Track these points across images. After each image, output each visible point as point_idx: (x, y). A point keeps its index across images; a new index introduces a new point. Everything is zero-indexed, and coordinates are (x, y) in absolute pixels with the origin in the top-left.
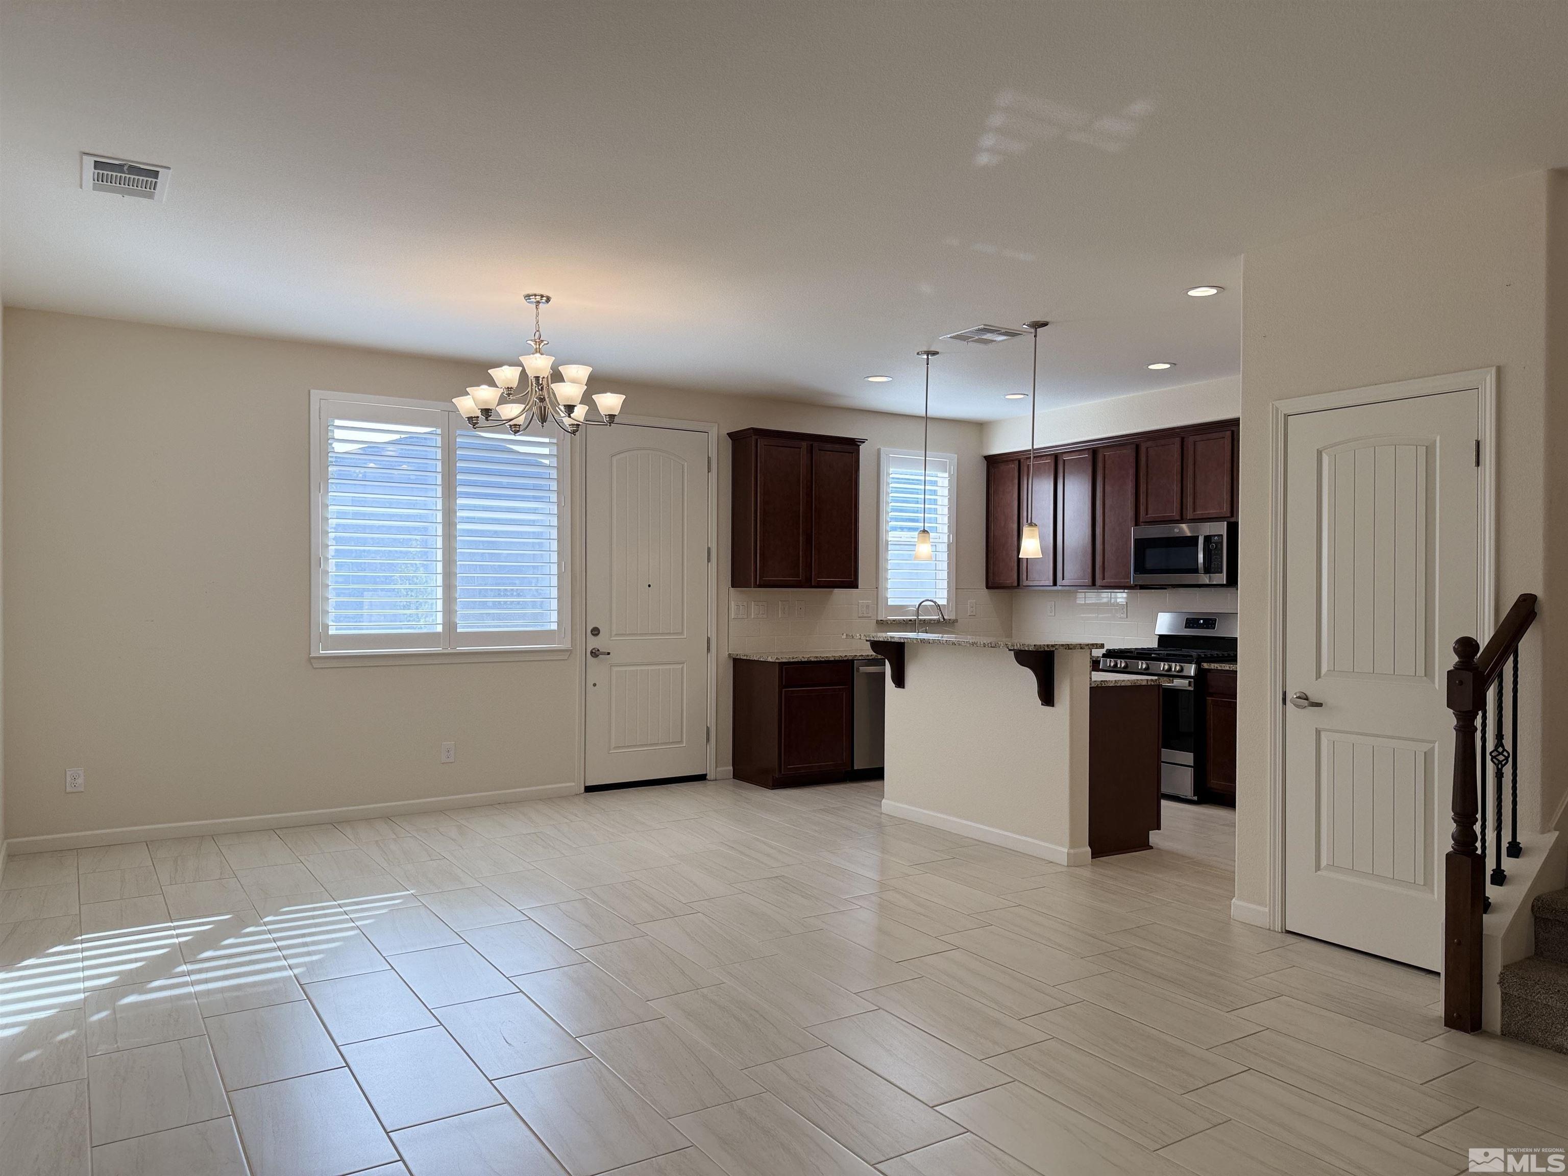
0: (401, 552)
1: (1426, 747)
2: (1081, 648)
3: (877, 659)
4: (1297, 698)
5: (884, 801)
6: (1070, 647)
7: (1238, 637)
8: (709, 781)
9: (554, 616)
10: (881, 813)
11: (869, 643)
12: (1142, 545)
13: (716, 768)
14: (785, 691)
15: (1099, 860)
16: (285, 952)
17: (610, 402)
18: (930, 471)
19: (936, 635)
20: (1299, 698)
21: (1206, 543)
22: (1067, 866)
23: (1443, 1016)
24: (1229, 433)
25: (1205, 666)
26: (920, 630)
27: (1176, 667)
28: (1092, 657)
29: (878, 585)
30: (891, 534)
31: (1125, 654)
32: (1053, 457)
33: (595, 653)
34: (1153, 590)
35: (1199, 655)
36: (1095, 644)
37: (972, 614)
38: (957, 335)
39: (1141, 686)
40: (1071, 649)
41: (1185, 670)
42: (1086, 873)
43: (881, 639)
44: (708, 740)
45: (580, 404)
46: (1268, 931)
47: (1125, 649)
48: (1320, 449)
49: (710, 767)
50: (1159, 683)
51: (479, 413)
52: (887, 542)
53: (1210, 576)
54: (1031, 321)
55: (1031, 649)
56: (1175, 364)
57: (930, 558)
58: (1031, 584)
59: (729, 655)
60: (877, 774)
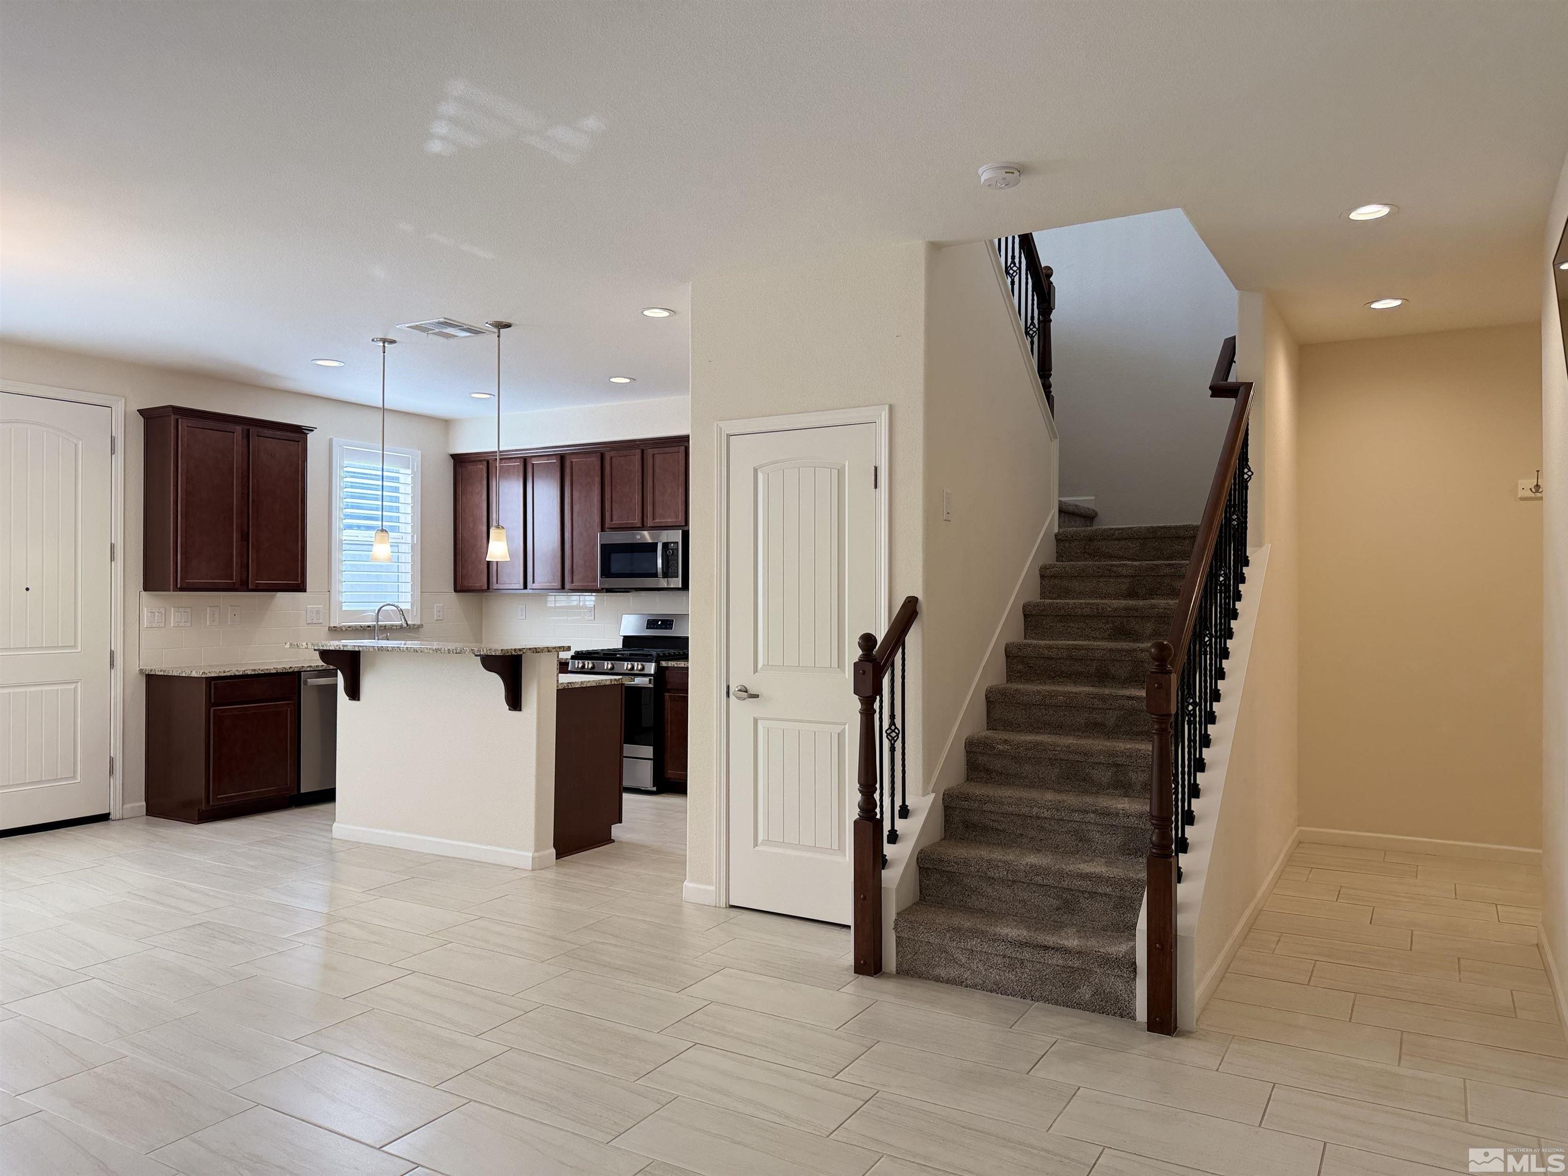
1: (838, 729)
2: (548, 651)
3: (328, 670)
4: (738, 691)
5: (335, 825)
6: (538, 650)
7: (689, 635)
8: (113, 820)
10: (332, 839)
11: (318, 652)
12: (608, 550)
13: (123, 804)
14: (214, 710)
15: (563, 860)
18: (390, 464)
19: (396, 642)
20: (740, 690)
21: (664, 549)
22: (532, 870)
23: (852, 963)
24: (682, 448)
25: (664, 664)
26: (380, 637)
27: (638, 666)
28: (558, 660)
29: (331, 588)
30: (346, 533)
31: (593, 655)
32: (522, 460)
34: (618, 593)
35: (658, 654)
36: (562, 647)
37: (439, 618)
38: (416, 325)
39: (605, 686)
40: (539, 652)
41: (646, 669)
42: (551, 874)
43: (332, 648)
44: (111, 772)
46: (714, 908)
47: (592, 650)
48: (757, 468)
49: (115, 804)
50: (622, 682)
52: (340, 541)
53: (667, 580)
54: (493, 320)
55: (497, 654)
56: (635, 380)
57: (390, 560)
58: (501, 587)
59: (141, 671)
60: (328, 796)
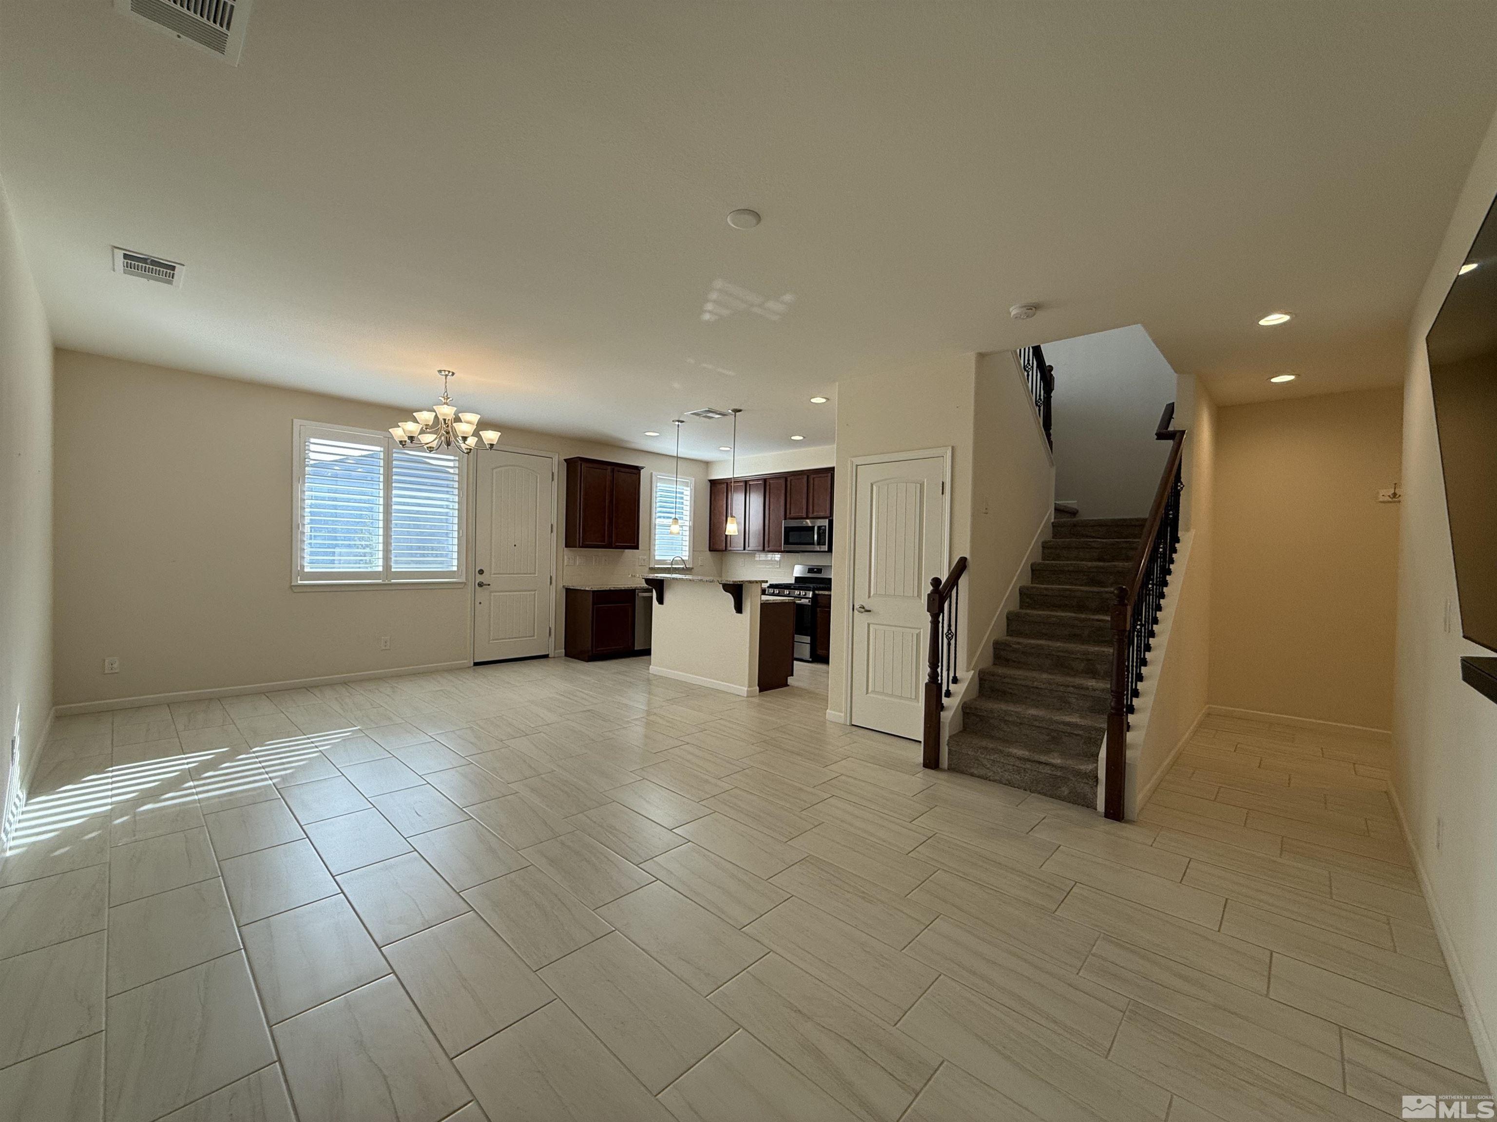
0: (355, 522)
1: (917, 631)
2: (756, 583)
3: (648, 589)
5: (651, 667)
6: (751, 582)
7: (832, 577)
8: (550, 658)
9: (455, 562)
10: (649, 673)
11: (644, 580)
12: (788, 530)
13: (555, 650)
14: (596, 607)
15: (763, 693)
16: (267, 770)
17: (491, 436)
18: (680, 485)
19: (682, 576)
20: (860, 608)
21: (819, 530)
22: (747, 697)
23: (922, 762)
24: (830, 474)
25: (817, 592)
26: (673, 573)
27: (802, 593)
28: (761, 588)
29: (650, 548)
30: (658, 520)
31: (779, 586)
32: (744, 482)
33: (481, 585)
34: (793, 554)
35: (814, 587)
36: (763, 581)
37: (701, 565)
38: (694, 413)
39: (785, 602)
41: (807, 595)
42: (756, 700)
43: (651, 578)
44: (550, 635)
45: (472, 436)
46: (843, 725)
47: (778, 583)
48: (873, 483)
49: (551, 650)
50: (794, 601)
51: (406, 439)
52: (655, 524)
53: (820, 546)
54: (733, 408)
55: (731, 584)
56: (805, 437)
57: (679, 534)
58: (732, 549)
59: (563, 586)
60: (647, 652)
